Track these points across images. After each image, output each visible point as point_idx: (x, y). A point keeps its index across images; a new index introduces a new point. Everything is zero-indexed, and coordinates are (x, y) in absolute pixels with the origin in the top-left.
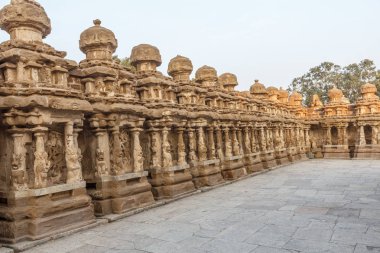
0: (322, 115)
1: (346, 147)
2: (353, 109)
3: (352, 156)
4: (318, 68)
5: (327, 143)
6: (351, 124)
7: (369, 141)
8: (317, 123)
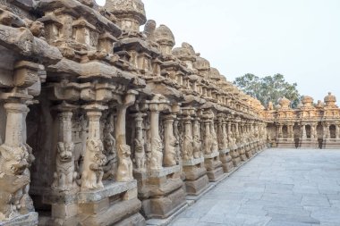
0: (276, 116)
1: (293, 139)
2: (298, 113)
3: (297, 147)
4: (243, 78)
5: (279, 137)
6: (296, 123)
7: (309, 136)
8: (272, 122)
